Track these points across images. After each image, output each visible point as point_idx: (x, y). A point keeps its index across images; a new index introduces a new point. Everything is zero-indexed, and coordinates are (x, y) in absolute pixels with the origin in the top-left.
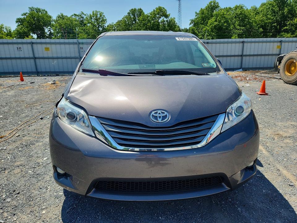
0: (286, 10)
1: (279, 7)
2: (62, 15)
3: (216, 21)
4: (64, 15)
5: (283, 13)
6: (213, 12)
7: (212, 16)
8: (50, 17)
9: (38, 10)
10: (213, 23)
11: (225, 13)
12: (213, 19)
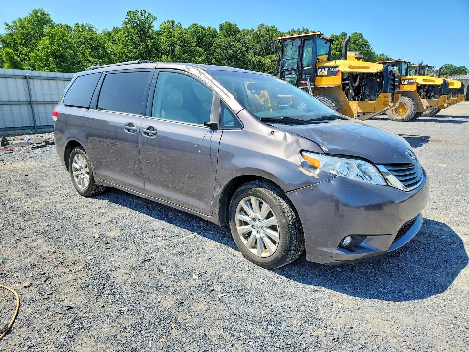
0: (149, 42)
1: (140, 37)
3: (53, 44)
5: (147, 47)
6: (43, 27)
7: (42, 35)
10: (48, 47)
11: (66, 33)
12: (45, 40)
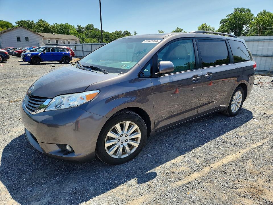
2: (264, 12)
4: (266, 11)
8: (252, 15)
9: (242, 10)
